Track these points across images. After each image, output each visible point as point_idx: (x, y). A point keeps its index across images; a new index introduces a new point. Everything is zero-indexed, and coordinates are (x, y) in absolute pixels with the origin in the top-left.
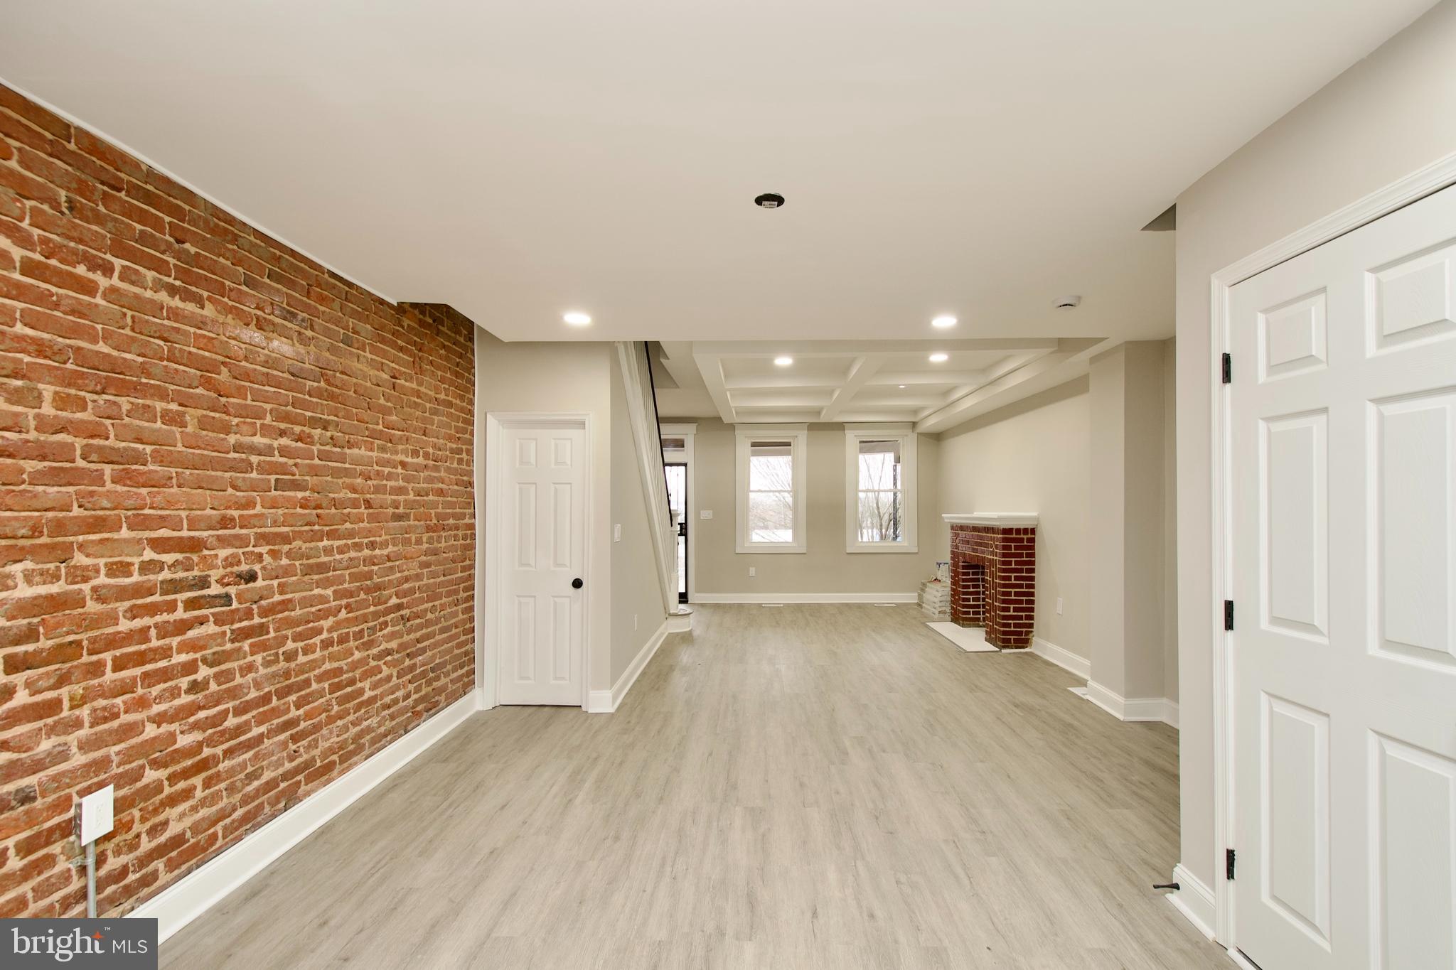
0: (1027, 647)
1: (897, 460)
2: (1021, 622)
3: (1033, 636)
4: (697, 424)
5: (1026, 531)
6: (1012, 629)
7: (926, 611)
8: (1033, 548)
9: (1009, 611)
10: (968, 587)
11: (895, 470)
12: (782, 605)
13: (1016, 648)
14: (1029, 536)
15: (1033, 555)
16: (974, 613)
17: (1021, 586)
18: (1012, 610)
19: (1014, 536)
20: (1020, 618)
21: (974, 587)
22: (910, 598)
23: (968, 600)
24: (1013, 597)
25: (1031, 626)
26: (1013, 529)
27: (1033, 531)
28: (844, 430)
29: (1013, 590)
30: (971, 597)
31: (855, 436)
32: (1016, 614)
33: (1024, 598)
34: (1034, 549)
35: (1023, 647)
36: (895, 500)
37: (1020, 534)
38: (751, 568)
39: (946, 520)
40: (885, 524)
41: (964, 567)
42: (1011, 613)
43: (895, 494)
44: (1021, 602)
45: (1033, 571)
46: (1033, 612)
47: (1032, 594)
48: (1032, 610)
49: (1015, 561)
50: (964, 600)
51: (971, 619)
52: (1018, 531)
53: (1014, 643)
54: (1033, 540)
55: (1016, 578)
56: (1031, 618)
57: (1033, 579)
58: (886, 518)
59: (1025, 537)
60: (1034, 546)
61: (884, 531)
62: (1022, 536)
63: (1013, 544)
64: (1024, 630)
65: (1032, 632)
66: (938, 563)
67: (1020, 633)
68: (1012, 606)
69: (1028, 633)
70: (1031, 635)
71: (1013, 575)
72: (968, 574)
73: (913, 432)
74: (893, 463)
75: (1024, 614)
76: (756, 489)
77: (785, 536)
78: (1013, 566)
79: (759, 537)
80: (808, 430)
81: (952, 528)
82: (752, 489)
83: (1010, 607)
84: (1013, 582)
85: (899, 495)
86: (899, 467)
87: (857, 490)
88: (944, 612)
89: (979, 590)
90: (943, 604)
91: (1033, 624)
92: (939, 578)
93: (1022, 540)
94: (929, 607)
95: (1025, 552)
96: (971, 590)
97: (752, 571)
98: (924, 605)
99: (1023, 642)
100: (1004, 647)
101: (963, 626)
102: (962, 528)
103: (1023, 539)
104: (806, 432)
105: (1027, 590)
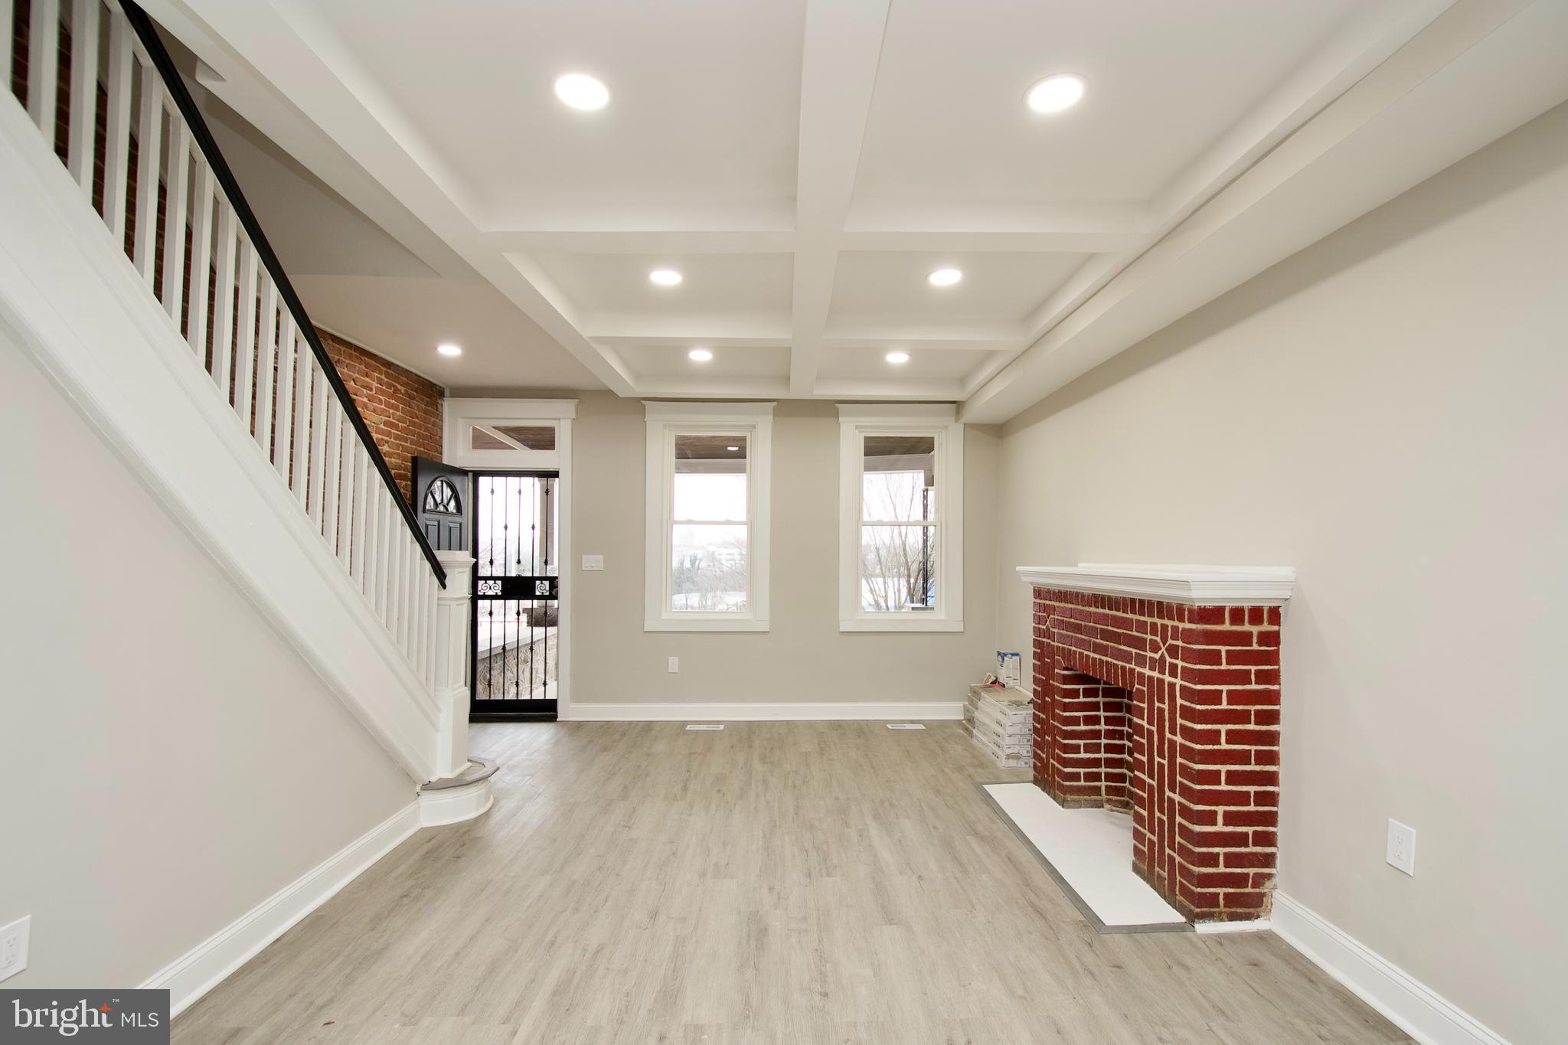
0: (1258, 917)
1: (930, 481)
2: (1243, 850)
3: (1275, 888)
4: (577, 400)
5: (1256, 614)
6: (1222, 869)
7: (978, 744)
8: (1273, 658)
9: (1214, 823)
10: (1075, 721)
11: (925, 497)
12: (722, 727)
13: (1233, 917)
14: (1266, 627)
15: (1273, 677)
16: (1089, 777)
17: (1243, 757)
18: (1220, 819)
19: (1227, 626)
20: (1241, 840)
21: (1088, 720)
22: (950, 711)
23: (1076, 749)
24: (1223, 787)
25: (1268, 860)
26: (1222, 609)
27: (1275, 615)
28: (837, 416)
29: (1224, 768)
30: (1082, 742)
31: (857, 427)
32: (1230, 829)
33: (1252, 789)
34: (1276, 662)
35: (1248, 917)
36: (925, 542)
37: (1242, 623)
38: (671, 659)
39: (1025, 579)
40: (913, 574)
41: (1066, 680)
42: (1220, 827)
43: (925, 534)
44: (1243, 798)
45: (1273, 717)
46: (1274, 823)
47: (1272, 779)
48: (1271, 819)
49: (1229, 692)
50: (1067, 748)
51: (1080, 791)
52: (1237, 615)
53: (1225, 906)
54: (1272, 639)
55: (1232, 737)
56: (1268, 839)
57: (1272, 738)
58: (914, 567)
59: (1255, 630)
60: (1277, 652)
61: (912, 580)
62: (1247, 627)
63: (1223, 649)
64: (1251, 871)
65: (1270, 876)
66: (999, 654)
67: (1240, 880)
68: (1220, 810)
69: (1260, 880)
70: (1268, 884)
71: (1223, 728)
72: (1075, 694)
73: (957, 420)
74: (923, 487)
75: (1250, 830)
76: (684, 519)
77: (731, 602)
78: (1224, 706)
79: (685, 605)
80: (774, 415)
81: (1038, 593)
82: (676, 518)
83: (1215, 813)
84: (1224, 746)
85: (931, 529)
86: (931, 494)
87: (859, 523)
88: (1017, 757)
89: (1097, 727)
90: (1015, 740)
91: (1273, 856)
92: (1001, 680)
93: (1246, 638)
94: (985, 739)
95: (1253, 668)
96: (1082, 727)
97: (674, 664)
98: (975, 732)
99: (1248, 905)
100: (1203, 917)
101: (1063, 803)
102: (1063, 596)
103: (1250, 634)
104: (771, 418)
105: (1258, 768)
